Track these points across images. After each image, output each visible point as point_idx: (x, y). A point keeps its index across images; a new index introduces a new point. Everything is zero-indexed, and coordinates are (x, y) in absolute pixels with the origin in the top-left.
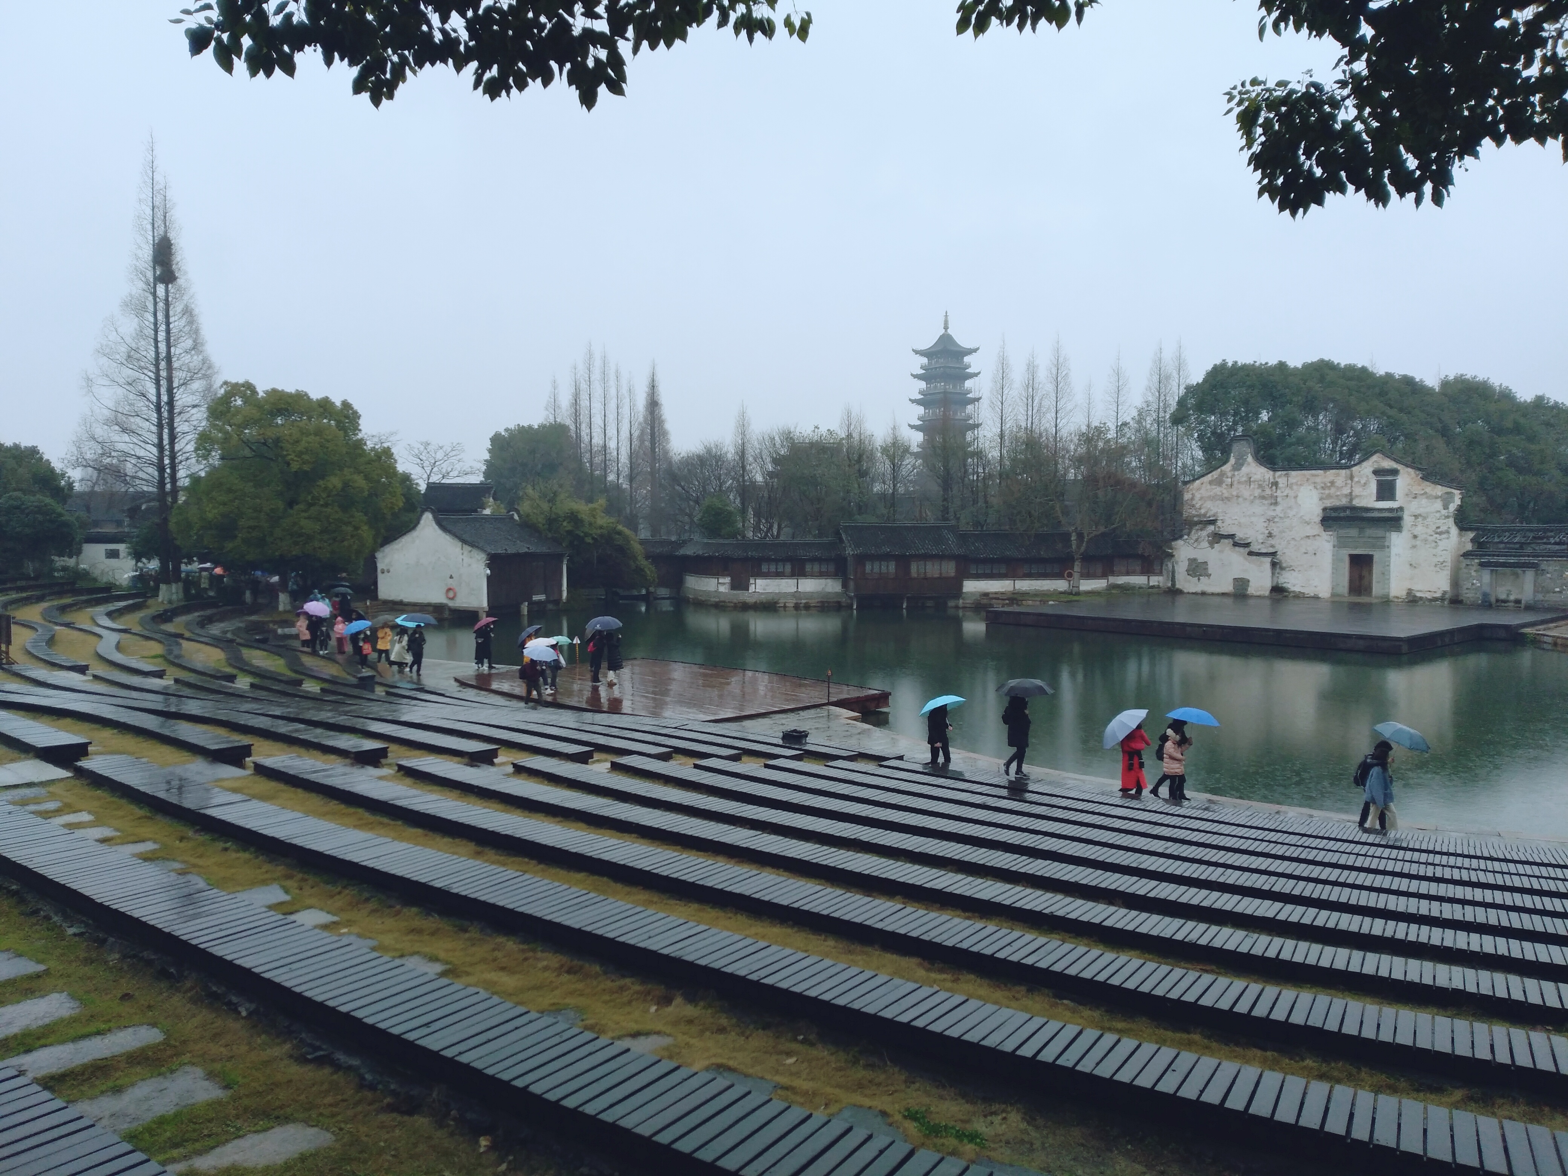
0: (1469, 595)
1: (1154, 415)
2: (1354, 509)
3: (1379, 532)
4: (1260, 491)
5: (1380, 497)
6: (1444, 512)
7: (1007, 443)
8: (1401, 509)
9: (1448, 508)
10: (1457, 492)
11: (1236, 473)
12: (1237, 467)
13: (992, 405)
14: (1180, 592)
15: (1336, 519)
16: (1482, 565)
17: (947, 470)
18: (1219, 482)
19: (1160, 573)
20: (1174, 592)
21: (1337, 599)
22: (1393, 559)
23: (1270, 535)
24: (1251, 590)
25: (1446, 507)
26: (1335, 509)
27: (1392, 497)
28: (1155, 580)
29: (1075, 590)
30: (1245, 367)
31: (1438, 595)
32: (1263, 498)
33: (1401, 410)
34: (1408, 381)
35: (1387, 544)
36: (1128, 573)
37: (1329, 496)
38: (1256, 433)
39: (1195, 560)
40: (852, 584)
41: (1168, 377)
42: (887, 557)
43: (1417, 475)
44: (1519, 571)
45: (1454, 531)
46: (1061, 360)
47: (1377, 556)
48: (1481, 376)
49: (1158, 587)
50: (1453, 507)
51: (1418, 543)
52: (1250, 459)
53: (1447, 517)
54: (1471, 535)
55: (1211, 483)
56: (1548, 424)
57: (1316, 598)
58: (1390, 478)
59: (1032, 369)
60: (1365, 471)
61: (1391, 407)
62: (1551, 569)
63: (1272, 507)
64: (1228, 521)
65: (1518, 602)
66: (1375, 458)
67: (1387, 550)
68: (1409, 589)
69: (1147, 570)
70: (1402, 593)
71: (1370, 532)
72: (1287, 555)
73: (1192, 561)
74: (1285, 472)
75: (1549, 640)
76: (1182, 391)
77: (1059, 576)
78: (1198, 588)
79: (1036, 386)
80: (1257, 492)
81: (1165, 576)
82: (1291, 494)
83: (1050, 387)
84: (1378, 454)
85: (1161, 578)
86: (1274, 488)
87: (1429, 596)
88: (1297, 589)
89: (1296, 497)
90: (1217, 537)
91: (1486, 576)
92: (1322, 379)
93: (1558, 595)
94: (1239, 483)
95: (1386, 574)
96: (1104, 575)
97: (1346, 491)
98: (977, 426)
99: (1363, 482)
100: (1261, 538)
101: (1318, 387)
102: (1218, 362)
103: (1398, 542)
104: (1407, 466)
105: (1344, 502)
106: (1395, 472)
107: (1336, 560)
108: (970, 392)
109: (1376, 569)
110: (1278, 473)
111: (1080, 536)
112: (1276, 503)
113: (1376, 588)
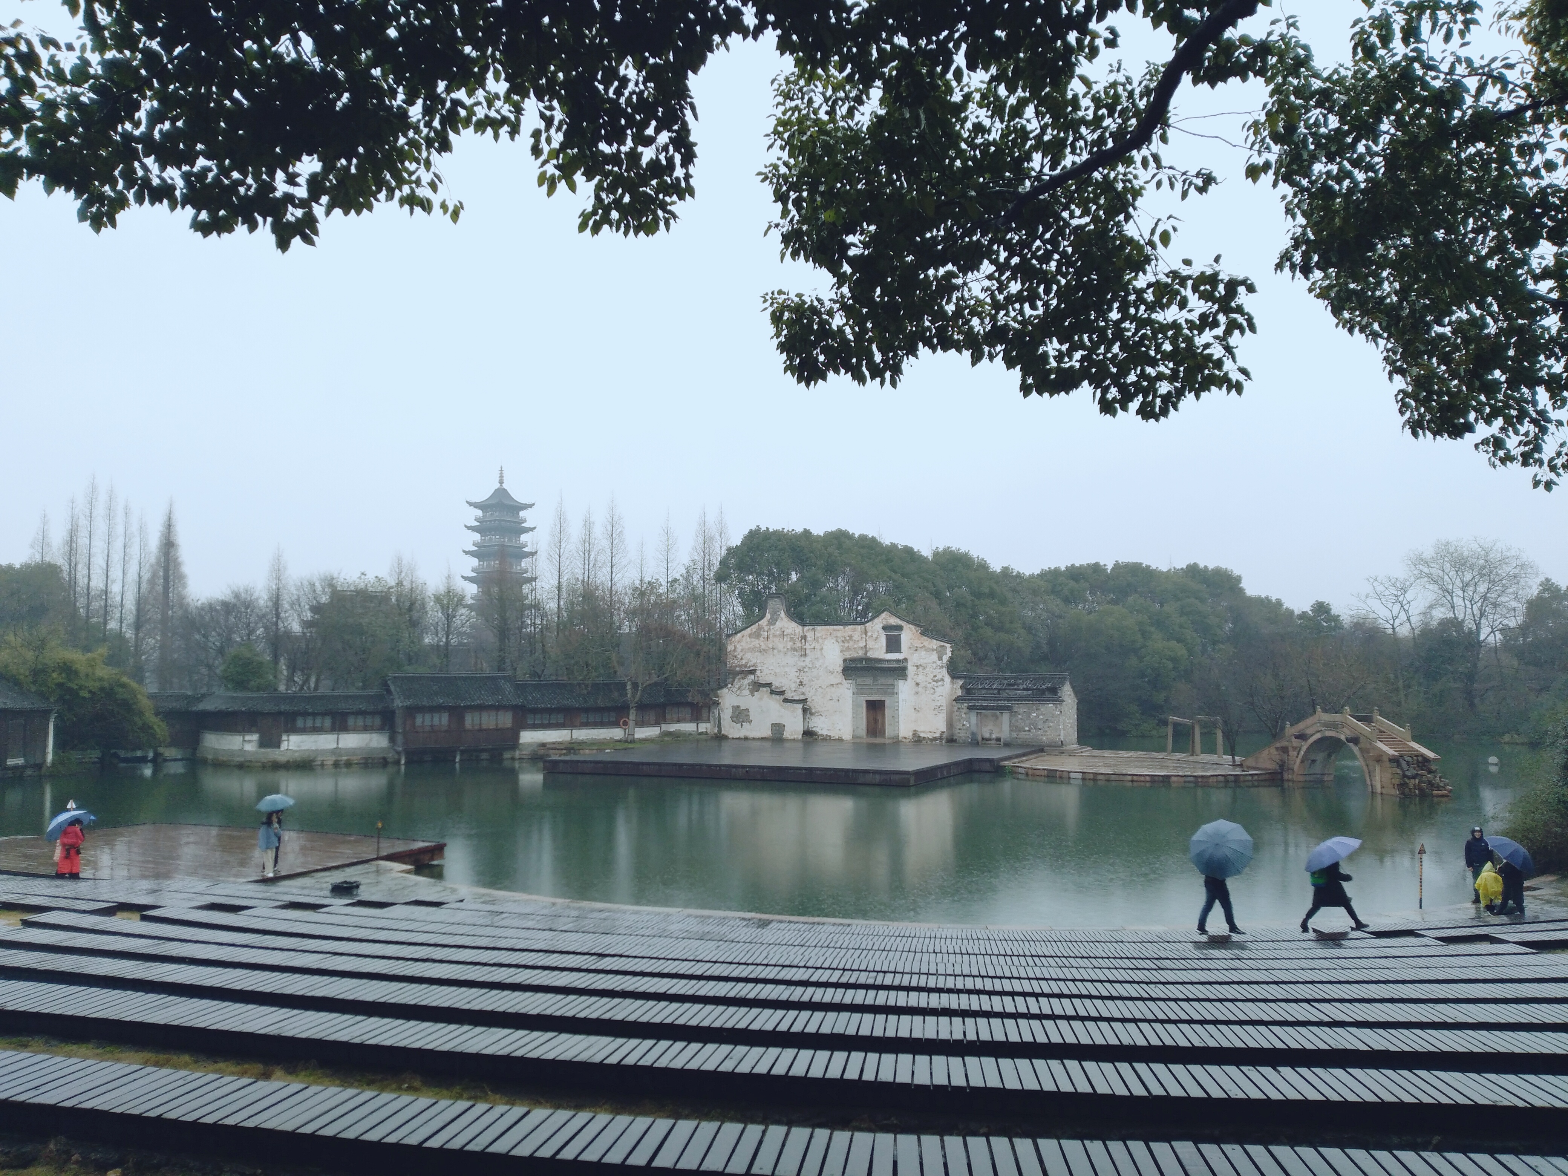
0: (961, 734)
1: (700, 573)
2: (868, 660)
3: (890, 681)
4: (791, 643)
5: (889, 650)
6: (939, 663)
7: (564, 595)
8: (906, 660)
9: (942, 659)
10: (948, 646)
11: (772, 627)
12: (772, 622)
13: (550, 558)
14: (725, 737)
15: (855, 669)
16: (969, 708)
17: (504, 619)
18: (757, 635)
19: (708, 721)
20: (720, 738)
21: (858, 741)
22: (901, 704)
23: (801, 684)
24: (787, 735)
25: (940, 659)
26: (853, 660)
27: (899, 651)
28: (703, 727)
29: (630, 738)
30: (776, 532)
31: (937, 735)
32: (795, 650)
33: (903, 575)
34: (908, 551)
35: (896, 690)
36: (678, 721)
37: (848, 649)
38: (787, 592)
39: (738, 707)
40: (399, 739)
41: (712, 539)
42: (440, 708)
43: (917, 631)
44: (998, 713)
45: (948, 679)
46: (616, 518)
47: (888, 701)
48: (964, 549)
49: (706, 733)
50: (945, 658)
51: (920, 689)
52: (783, 614)
53: (942, 667)
54: (960, 682)
55: (750, 636)
56: (1015, 591)
57: (840, 740)
58: (896, 633)
59: (588, 525)
60: (876, 626)
61: (895, 572)
62: (1021, 711)
63: (803, 658)
64: (766, 671)
65: (998, 739)
66: (884, 615)
67: (896, 696)
68: (915, 731)
69: (697, 718)
70: (909, 735)
71: (881, 680)
72: (816, 702)
73: (736, 708)
74: (812, 627)
75: (1023, 771)
76: (724, 552)
77: (615, 724)
78: (742, 734)
79: (592, 541)
81: (712, 723)
82: (818, 646)
83: (605, 543)
84: (886, 612)
85: (708, 725)
86: (803, 641)
87: (930, 736)
88: (824, 732)
89: (821, 649)
90: (757, 686)
91: (973, 717)
92: (840, 546)
93: (1027, 733)
94: (774, 636)
95: (895, 718)
96: (657, 723)
97: (862, 644)
98: (534, 579)
99: (875, 636)
100: (793, 686)
101: (836, 553)
102: (754, 528)
103: (904, 689)
104: (908, 622)
105: (860, 654)
106: (900, 628)
107: (855, 706)
108: (526, 546)
109: (888, 712)
110: (806, 628)
111: (635, 685)
112: (805, 655)
113: (889, 731)
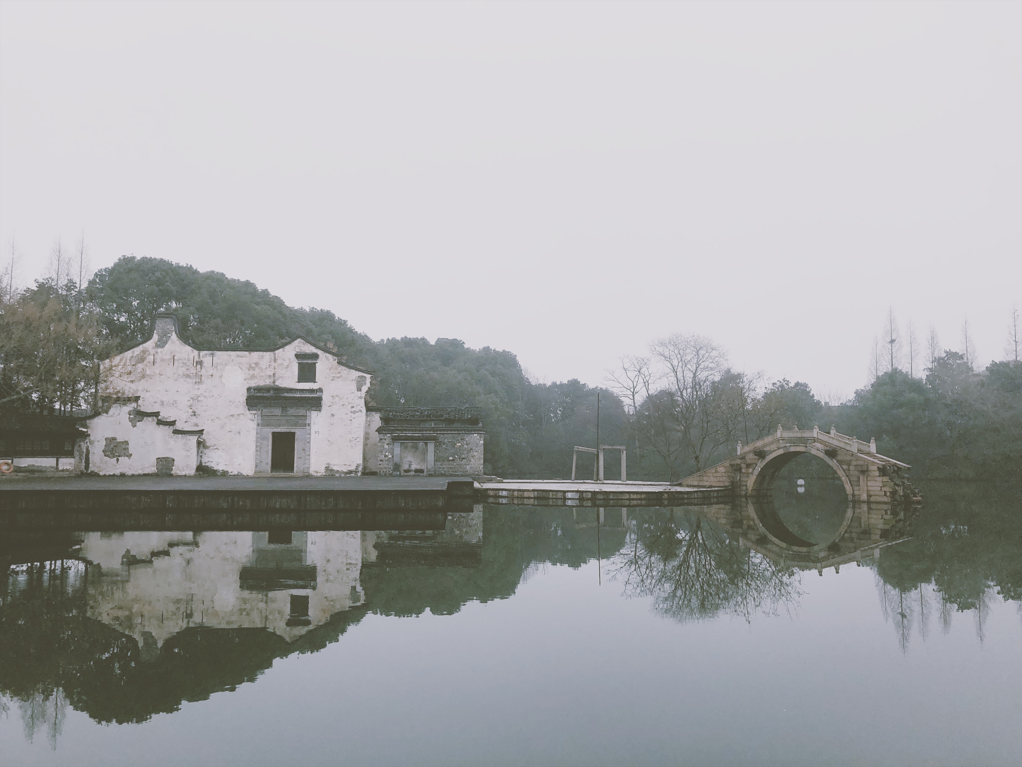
0: (381, 465)
2: (278, 390)
3: (302, 412)
4: (184, 369)
5: (302, 379)
6: (357, 394)
8: (320, 390)
9: (361, 390)
10: (368, 376)
11: (159, 350)
12: (161, 344)
14: (94, 474)
15: (261, 399)
16: (395, 439)
18: (140, 359)
19: (70, 454)
20: (87, 475)
21: (262, 475)
22: (313, 435)
23: (194, 414)
24: (175, 471)
25: (359, 389)
26: (258, 389)
27: (312, 380)
28: (66, 464)
31: (353, 468)
32: (188, 376)
35: (308, 422)
36: (33, 455)
37: (254, 377)
39: (114, 439)
43: (334, 360)
44: (421, 444)
45: (364, 411)
47: (299, 433)
49: (69, 470)
50: (365, 389)
51: (335, 421)
52: (174, 336)
53: (361, 398)
54: (378, 415)
55: (131, 359)
57: (240, 475)
58: (310, 361)
60: (287, 353)
62: (446, 441)
63: (197, 386)
64: (150, 399)
65: (420, 471)
66: (297, 343)
67: (307, 427)
68: (328, 464)
69: (56, 453)
70: (322, 469)
71: (292, 411)
72: (211, 434)
73: (111, 440)
74: (211, 352)
78: (117, 471)
80: (182, 371)
81: (77, 458)
82: (216, 373)
84: (299, 340)
85: (72, 460)
86: (199, 366)
87: (344, 469)
88: (221, 468)
89: (221, 376)
90: (140, 415)
91: (397, 449)
93: (451, 462)
95: (306, 451)
97: (270, 372)
99: (285, 364)
100: (185, 417)
103: (318, 420)
104: (325, 351)
105: (267, 382)
106: (316, 356)
107: (260, 438)
109: (298, 446)
110: (203, 353)
112: (200, 382)
113: (298, 464)
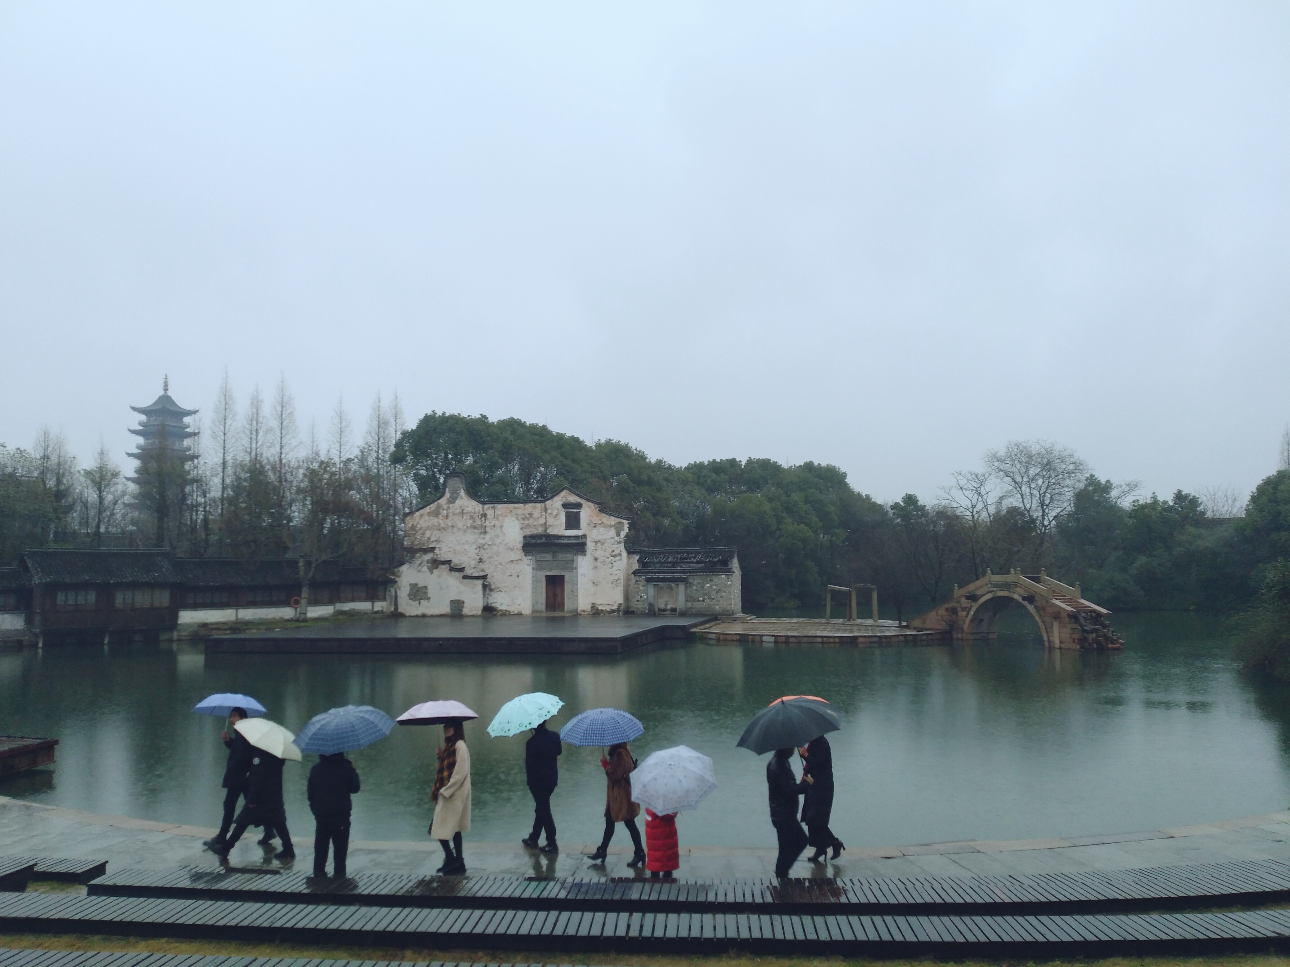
0: (638, 605)
1: (375, 455)
2: (548, 536)
3: (569, 556)
4: (471, 521)
5: (569, 526)
6: (617, 538)
7: (229, 471)
8: (585, 536)
9: (620, 535)
10: (626, 522)
11: (451, 506)
12: (452, 500)
13: (214, 436)
14: (402, 615)
15: (535, 545)
16: (648, 581)
17: (163, 496)
18: (436, 514)
19: (384, 599)
20: (397, 616)
21: (538, 615)
22: (580, 578)
23: (481, 561)
24: (466, 611)
25: (618, 534)
26: (532, 537)
27: (578, 527)
28: (379, 606)
29: (302, 616)
30: (452, 417)
31: (615, 607)
32: (475, 527)
33: (574, 461)
34: (576, 440)
35: (575, 566)
36: (353, 600)
37: (528, 526)
38: (466, 471)
39: (416, 585)
40: (37, 619)
41: (386, 423)
42: (85, 586)
43: (596, 508)
44: (673, 585)
45: (625, 554)
46: (286, 398)
47: (568, 576)
49: (382, 612)
50: (623, 534)
51: (598, 564)
52: (462, 493)
53: (620, 542)
54: (637, 557)
55: (429, 514)
57: (519, 615)
58: (575, 510)
59: (256, 403)
60: (556, 504)
61: (566, 458)
62: (696, 582)
63: (482, 536)
64: (445, 549)
65: (673, 610)
66: (563, 493)
67: (575, 571)
68: (593, 604)
69: (372, 597)
70: (588, 608)
71: (561, 556)
72: (496, 578)
73: (414, 586)
74: (492, 505)
75: (714, 636)
76: (399, 436)
77: (285, 603)
78: (419, 612)
79: (260, 419)
80: (469, 522)
81: (389, 601)
82: (498, 524)
83: (275, 424)
84: (565, 491)
85: (384, 604)
86: (483, 519)
87: (608, 608)
88: (504, 608)
89: (501, 527)
90: (436, 563)
91: (651, 590)
92: (513, 432)
93: (701, 603)
95: (574, 592)
96: (331, 602)
97: (542, 521)
98: (197, 457)
99: (555, 513)
100: (473, 563)
101: (511, 438)
102: (429, 413)
103: (583, 564)
104: (588, 500)
105: (540, 530)
106: (579, 506)
107: (535, 581)
108: (189, 426)
109: (567, 587)
110: (487, 506)
111: (308, 564)
112: (485, 533)
113: (568, 605)
